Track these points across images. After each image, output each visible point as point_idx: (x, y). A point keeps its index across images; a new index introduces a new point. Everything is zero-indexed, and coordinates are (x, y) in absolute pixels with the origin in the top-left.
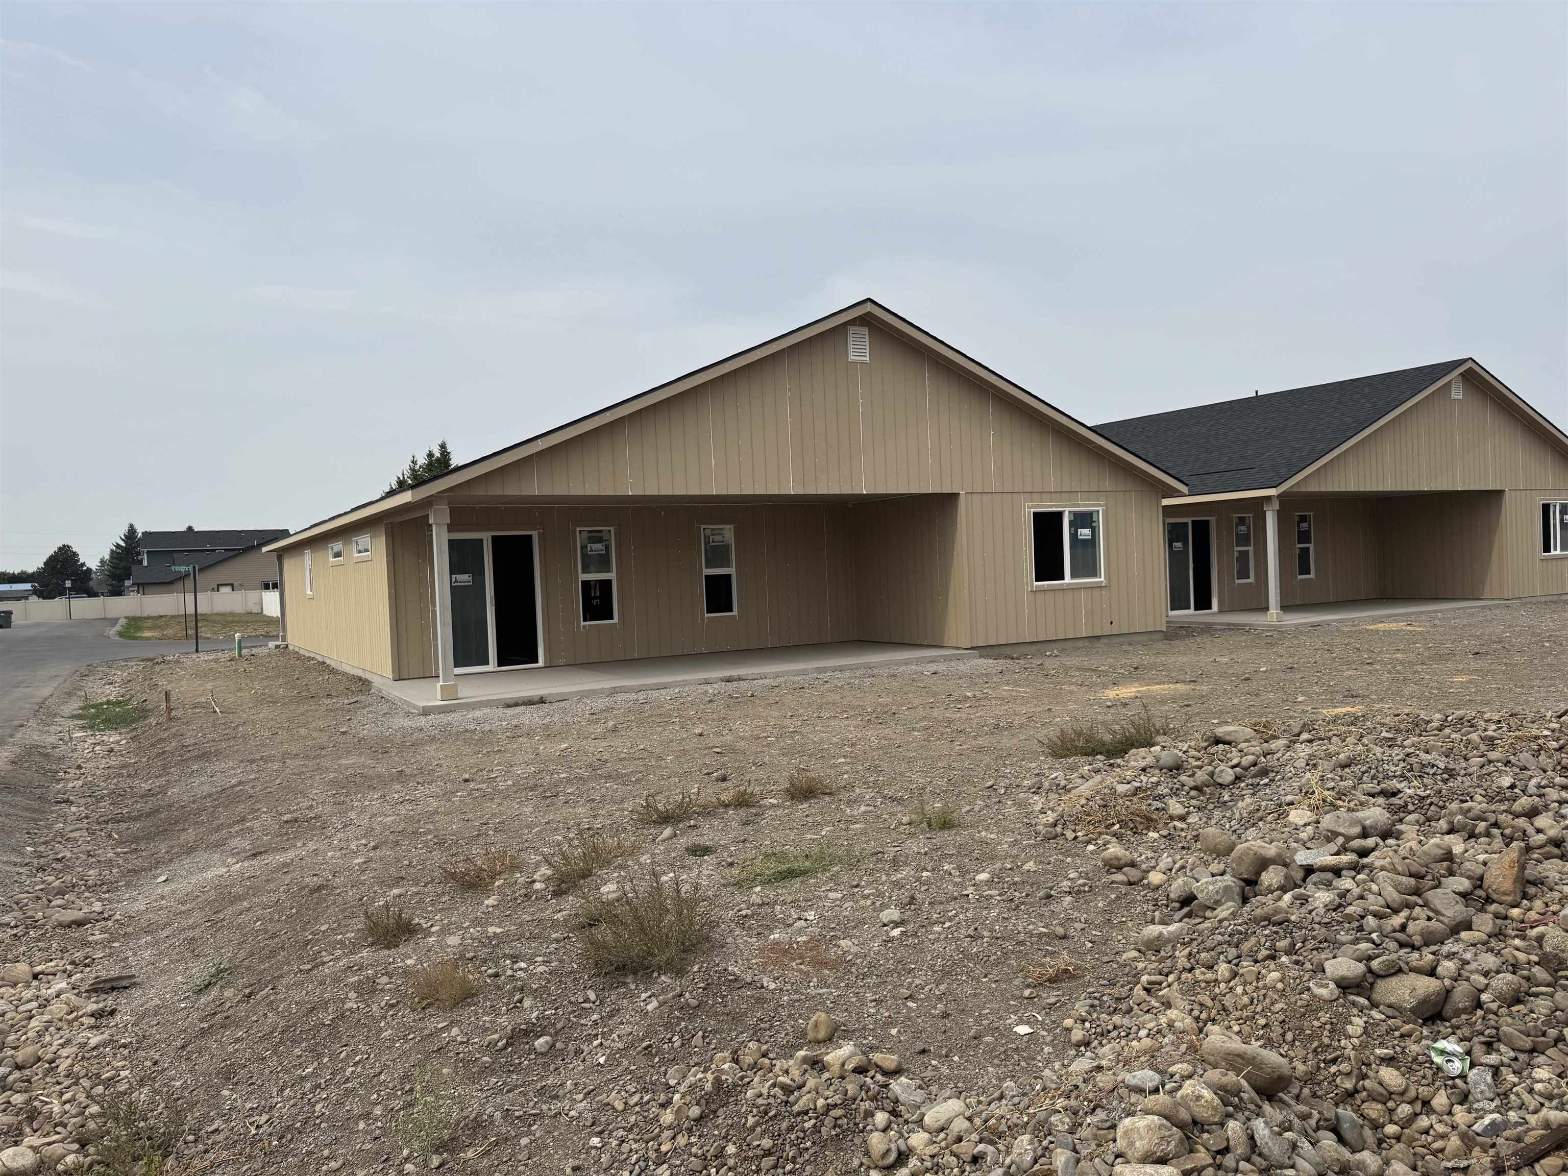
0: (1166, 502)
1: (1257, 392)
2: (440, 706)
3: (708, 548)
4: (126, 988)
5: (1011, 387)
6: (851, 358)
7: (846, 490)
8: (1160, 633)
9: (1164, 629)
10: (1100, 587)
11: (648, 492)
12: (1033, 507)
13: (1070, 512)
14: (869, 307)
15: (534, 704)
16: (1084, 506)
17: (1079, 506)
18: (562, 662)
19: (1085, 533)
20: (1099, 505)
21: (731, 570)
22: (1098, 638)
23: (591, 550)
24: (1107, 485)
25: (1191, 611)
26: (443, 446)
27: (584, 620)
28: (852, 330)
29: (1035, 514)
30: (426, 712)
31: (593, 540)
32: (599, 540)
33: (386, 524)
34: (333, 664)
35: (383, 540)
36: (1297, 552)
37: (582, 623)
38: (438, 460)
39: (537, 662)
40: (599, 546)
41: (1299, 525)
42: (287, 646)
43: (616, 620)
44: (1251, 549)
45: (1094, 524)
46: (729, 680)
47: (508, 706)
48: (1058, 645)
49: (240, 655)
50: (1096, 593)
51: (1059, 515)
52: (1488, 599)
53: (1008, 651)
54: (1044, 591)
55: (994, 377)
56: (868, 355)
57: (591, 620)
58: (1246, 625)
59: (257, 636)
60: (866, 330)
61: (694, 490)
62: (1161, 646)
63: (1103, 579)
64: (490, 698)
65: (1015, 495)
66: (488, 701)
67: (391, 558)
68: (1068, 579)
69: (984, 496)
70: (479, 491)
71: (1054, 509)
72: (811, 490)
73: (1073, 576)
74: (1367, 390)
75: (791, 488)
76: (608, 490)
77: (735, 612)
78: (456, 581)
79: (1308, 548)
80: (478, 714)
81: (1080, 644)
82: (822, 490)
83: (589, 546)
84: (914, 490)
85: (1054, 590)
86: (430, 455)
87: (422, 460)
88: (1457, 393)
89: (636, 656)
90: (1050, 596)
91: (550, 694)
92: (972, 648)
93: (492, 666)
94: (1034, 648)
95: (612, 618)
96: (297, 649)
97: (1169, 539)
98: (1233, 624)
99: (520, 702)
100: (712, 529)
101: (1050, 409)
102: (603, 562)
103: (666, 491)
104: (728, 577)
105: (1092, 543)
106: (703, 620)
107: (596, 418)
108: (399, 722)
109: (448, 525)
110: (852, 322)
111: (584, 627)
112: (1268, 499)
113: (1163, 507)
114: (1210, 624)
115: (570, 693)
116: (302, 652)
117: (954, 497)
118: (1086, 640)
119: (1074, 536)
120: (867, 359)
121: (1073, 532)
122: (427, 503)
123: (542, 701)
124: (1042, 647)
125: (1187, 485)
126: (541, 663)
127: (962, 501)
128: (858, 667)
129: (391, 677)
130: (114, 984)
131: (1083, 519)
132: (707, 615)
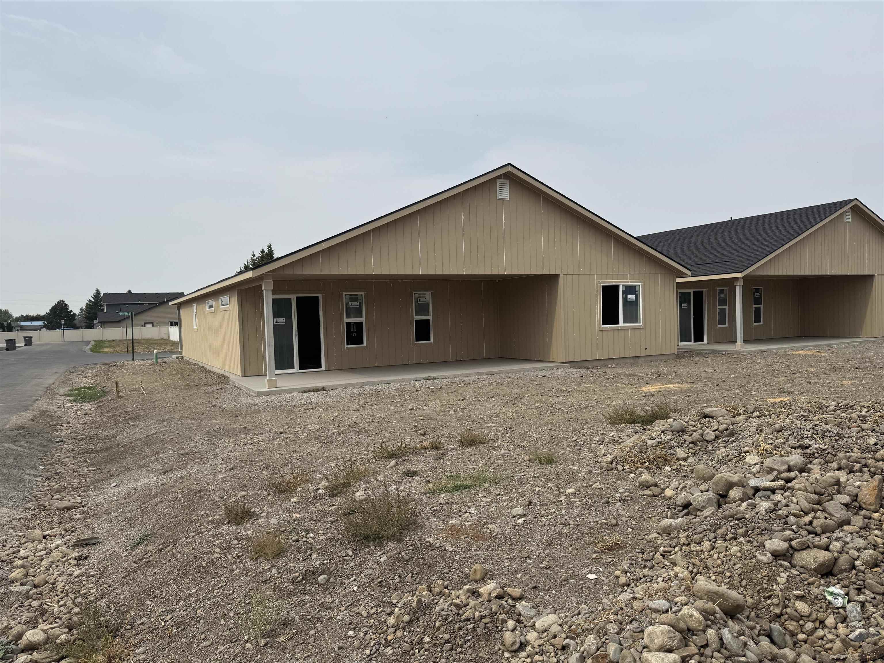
0: (678, 280)
1: (731, 218)
2: (268, 391)
3: (417, 305)
4: (94, 544)
5: (590, 214)
6: (499, 197)
7: (495, 272)
8: (675, 356)
9: (676, 353)
10: (639, 328)
11: (384, 273)
12: (602, 282)
13: (623, 286)
14: (509, 168)
15: (319, 391)
16: (631, 282)
17: (628, 282)
18: (334, 367)
19: (631, 297)
20: (640, 282)
21: (430, 317)
22: (639, 357)
23: (351, 305)
24: (645, 270)
25: (692, 343)
26: (269, 247)
27: (348, 344)
28: (499, 181)
29: (603, 287)
30: (259, 394)
31: (352, 300)
32: (356, 300)
33: (238, 290)
34: (208, 368)
35: (236, 299)
36: (754, 309)
37: (346, 346)
38: (267, 254)
39: (321, 368)
40: (356, 303)
41: (754, 294)
42: (183, 357)
43: (365, 345)
44: (726, 307)
45: (637, 293)
46: (428, 379)
47: (305, 392)
48: (615, 361)
49: (157, 362)
50: (638, 332)
51: (617, 288)
52: (864, 337)
53: (587, 364)
54: (607, 330)
55: (580, 208)
56: (508, 195)
57: (351, 345)
58: (724, 351)
59: (166, 352)
60: (507, 182)
61: (409, 272)
62: (675, 362)
63: (641, 324)
64: (295, 387)
65: (592, 276)
66: (294, 389)
67: (240, 309)
68: (621, 324)
69: (574, 276)
70: (289, 272)
71: (614, 284)
72: (475, 272)
73: (624, 322)
74: (795, 217)
75: (464, 272)
76: (361, 271)
77: (432, 341)
78: (276, 322)
79: (760, 307)
80: (288, 396)
81: (628, 361)
82: (481, 272)
83: (350, 303)
84: (535, 273)
85: (613, 330)
86: (263, 252)
87: (258, 254)
88: (848, 219)
89: (376, 365)
90: (611, 333)
91: (328, 386)
92: (566, 363)
93: (296, 369)
94: (602, 363)
95: (363, 343)
96: (188, 359)
97: (680, 302)
98: (716, 350)
99: (312, 390)
100: (419, 294)
101: (612, 227)
102: (358, 312)
103: (394, 272)
104: (428, 321)
105: (635, 303)
106: (413, 345)
107: (355, 231)
108: (245, 400)
109: (272, 290)
110: (500, 177)
111: (347, 348)
112: (737, 279)
113: (677, 283)
114: (703, 350)
115: (339, 385)
116: (191, 361)
117: (556, 276)
118: (631, 358)
119: (625, 299)
120: (508, 198)
121: (624, 297)
122: (261, 278)
123: (323, 389)
124: (606, 362)
125: (690, 270)
126: (323, 368)
127: (561, 279)
128: (501, 372)
129: (240, 375)
130: (87, 542)
131: (631, 290)
132: (416, 342)
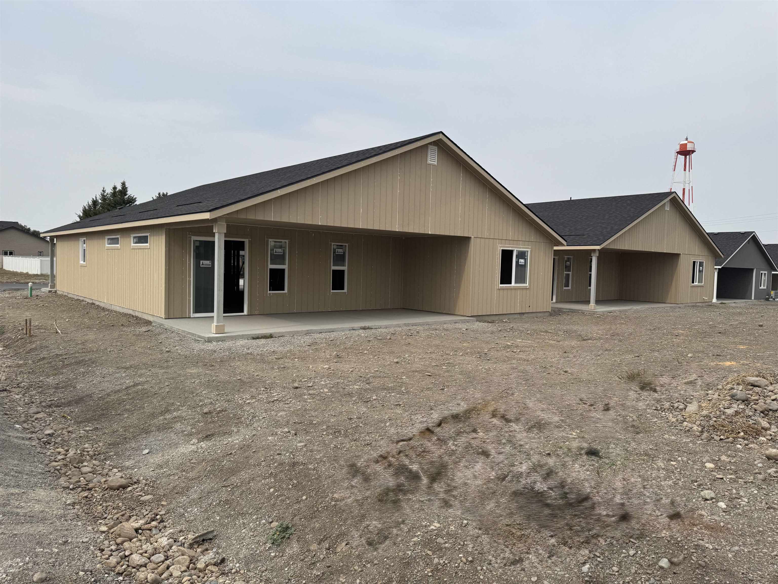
0: (556, 248)
2: (217, 337)
3: (335, 255)
4: (211, 539)
6: (429, 162)
7: (422, 231)
8: (549, 313)
9: (550, 311)
10: (526, 289)
11: (329, 224)
12: (502, 247)
13: (516, 251)
14: (441, 136)
15: (268, 338)
16: (523, 248)
17: (520, 248)
18: (257, 312)
19: (522, 261)
20: (528, 248)
21: (345, 268)
22: (523, 314)
23: (276, 252)
24: (533, 238)
26: (123, 184)
27: (270, 290)
28: (430, 147)
29: (502, 250)
31: (277, 247)
32: (281, 247)
33: (166, 229)
35: (164, 237)
37: (269, 292)
39: (243, 312)
40: (280, 250)
42: (56, 292)
43: (286, 291)
44: (570, 273)
45: (526, 257)
48: (507, 316)
49: (31, 296)
50: (524, 291)
51: (511, 252)
53: (490, 319)
54: (503, 289)
55: (492, 180)
56: (436, 161)
57: (273, 290)
58: (579, 310)
60: (436, 148)
61: (351, 225)
62: (548, 318)
63: (527, 285)
65: (495, 240)
66: (243, 335)
67: (167, 249)
68: (513, 284)
69: (482, 240)
70: (242, 216)
71: (510, 249)
72: (406, 230)
73: (516, 282)
76: (309, 221)
77: (345, 290)
78: (203, 264)
81: (516, 316)
82: (411, 230)
83: (275, 250)
84: (452, 234)
85: (507, 289)
86: (115, 188)
88: (667, 208)
89: (295, 311)
90: (505, 292)
91: (275, 333)
92: (472, 316)
94: (497, 318)
95: (283, 290)
96: (66, 294)
98: (573, 309)
99: (260, 336)
100: (337, 245)
101: (514, 198)
102: (282, 259)
103: (338, 224)
104: (343, 271)
105: (525, 266)
106: (330, 294)
107: (308, 181)
110: (430, 143)
111: (270, 294)
112: (594, 250)
113: (555, 250)
114: (560, 308)
115: (285, 332)
116: (69, 296)
117: (468, 238)
118: (518, 314)
119: (517, 262)
120: (436, 163)
121: (517, 261)
122: (215, 220)
123: (271, 336)
124: (501, 317)
125: (566, 241)
126: (246, 312)
127: (472, 241)
128: (422, 324)
129: (163, 316)
130: (204, 537)
131: (522, 255)
132: (332, 291)
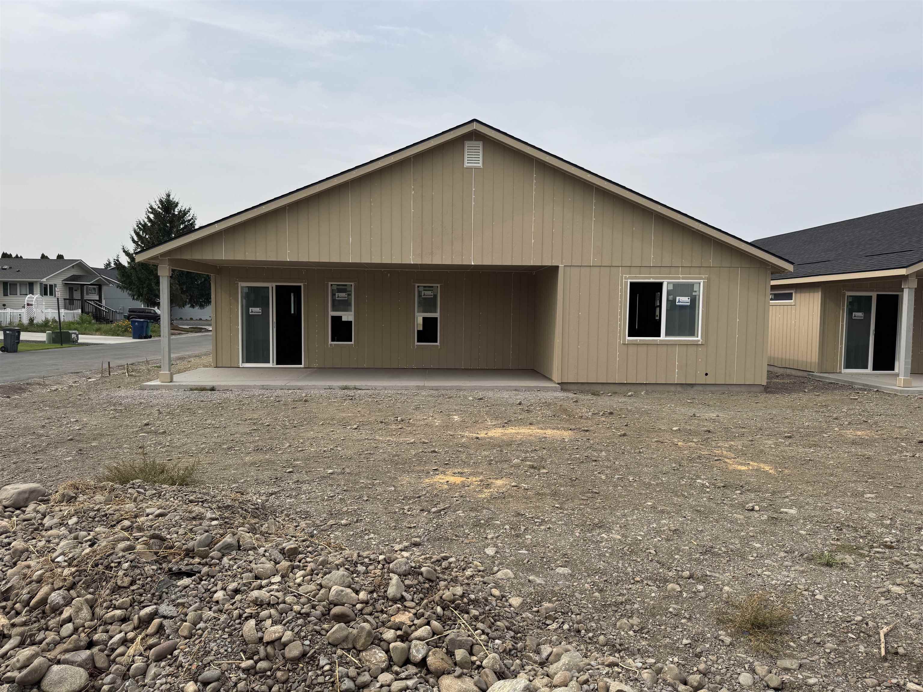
3: (421, 299)
5: (606, 183)
6: (466, 165)
7: (457, 262)
8: (762, 388)
10: (696, 344)
12: (629, 278)
13: (669, 283)
14: (475, 126)
16: (683, 278)
17: (679, 278)
18: (316, 365)
19: (683, 300)
20: (701, 278)
21: (437, 315)
22: (692, 385)
23: (338, 297)
24: (711, 262)
25: (869, 370)
27: (332, 341)
29: (631, 284)
31: (340, 291)
37: (330, 343)
40: (343, 295)
43: (353, 342)
45: (694, 294)
47: (191, 390)
48: (649, 387)
50: (692, 349)
51: (658, 285)
54: (637, 344)
56: (481, 162)
57: (336, 341)
60: (477, 144)
61: (335, 259)
63: (699, 338)
64: (182, 384)
65: (613, 268)
67: (214, 296)
68: (663, 336)
69: (583, 269)
70: (187, 256)
71: (653, 280)
72: (427, 261)
73: (667, 334)
75: (411, 259)
76: (272, 257)
78: (253, 312)
81: (673, 388)
82: (437, 261)
83: (337, 294)
84: (518, 263)
85: (647, 344)
89: (366, 366)
90: (643, 349)
92: (561, 383)
93: (272, 364)
95: (350, 341)
97: (849, 309)
100: (424, 287)
102: (344, 305)
103: (314, 258)
104: (435, 319)
105: (690, 309)
106: (412, 347)
110: (468, 138)
118: (678, 386)
119: (672, 302)
120: (480, 165)
121: (671, 299)
123: (213, 389)
125: (792, 263)
126: (303, 365)
127: (561, 274)
129: (213, 366)
132: (417, 344)
